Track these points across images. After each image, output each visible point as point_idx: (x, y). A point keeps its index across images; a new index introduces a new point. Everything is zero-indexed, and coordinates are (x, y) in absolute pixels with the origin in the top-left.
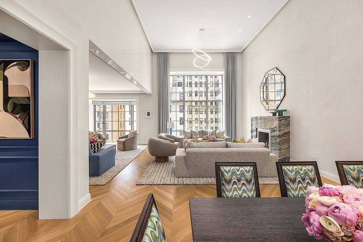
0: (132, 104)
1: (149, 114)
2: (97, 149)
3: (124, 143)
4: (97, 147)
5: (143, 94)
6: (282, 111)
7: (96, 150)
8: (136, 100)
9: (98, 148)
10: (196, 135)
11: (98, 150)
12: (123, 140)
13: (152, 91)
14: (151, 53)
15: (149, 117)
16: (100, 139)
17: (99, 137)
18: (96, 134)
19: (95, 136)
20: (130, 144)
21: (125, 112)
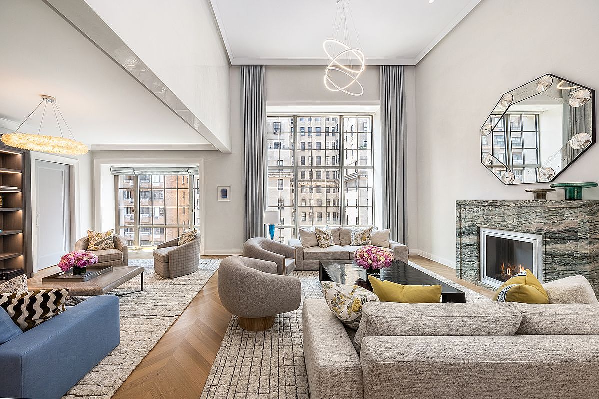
0: (192, 173)
1: (224, 193)
2: (39, 311)
3: (167, 260)
4: (44, 305)
5: (213, 153)
6: (580, 187)
7: (36, 317)
8: (197, 165)
9: (46, 309)
10: (328, 240)
11: (44, 317)
12: (165, 252)
13: (231, 146)
14: (227, 66)
15: (224, 199)
16: (116, 247)
17: (116, 244)
18: (108, 237)
19: (104, 241)
20: (180, 263)
21: (177, 188)
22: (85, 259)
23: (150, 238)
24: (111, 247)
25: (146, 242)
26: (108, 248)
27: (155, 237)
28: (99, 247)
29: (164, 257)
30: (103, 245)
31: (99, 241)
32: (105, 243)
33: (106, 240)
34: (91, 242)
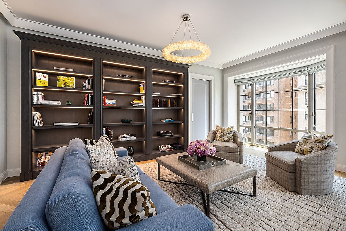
3: (293, 169)
16: (235, 141)
17: (235, 138)
18: (229, 131)
19: (226, 134)
20: (313, 177)
21: (278, 110)
22: (202, 149)
23: (263, 138)
24: (231, 140)
25: (260, 141)
26: (228, 141)
27: (268, 138)
28: (222, 138)
29: (289, 165)
30: (225, 138)
31: (222, 134)
32: (226, 136)
33: (227, 134)
34: (217, 134)
